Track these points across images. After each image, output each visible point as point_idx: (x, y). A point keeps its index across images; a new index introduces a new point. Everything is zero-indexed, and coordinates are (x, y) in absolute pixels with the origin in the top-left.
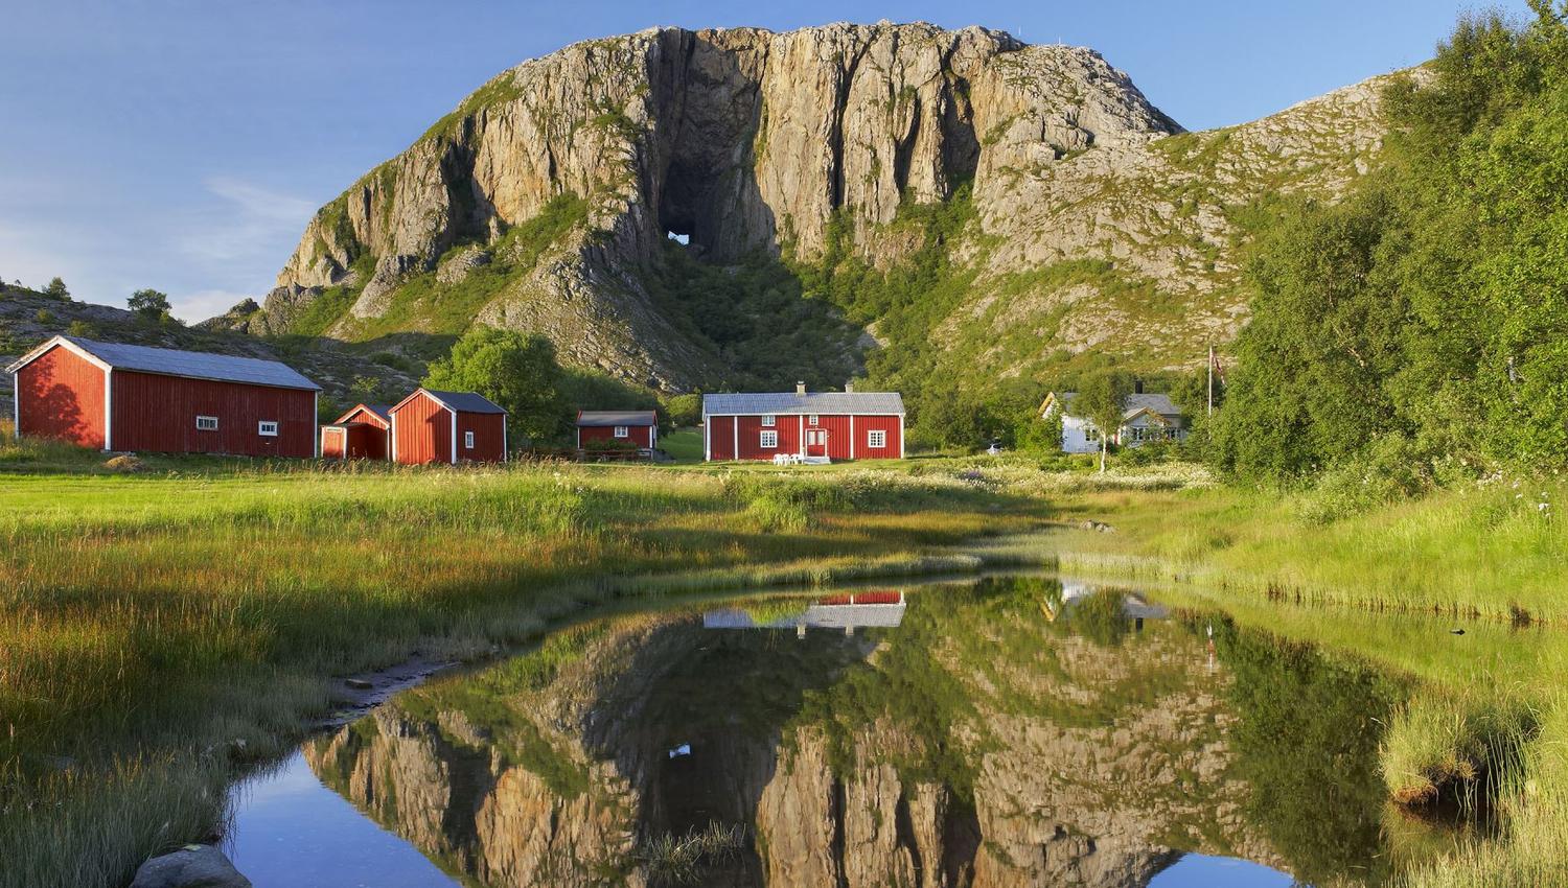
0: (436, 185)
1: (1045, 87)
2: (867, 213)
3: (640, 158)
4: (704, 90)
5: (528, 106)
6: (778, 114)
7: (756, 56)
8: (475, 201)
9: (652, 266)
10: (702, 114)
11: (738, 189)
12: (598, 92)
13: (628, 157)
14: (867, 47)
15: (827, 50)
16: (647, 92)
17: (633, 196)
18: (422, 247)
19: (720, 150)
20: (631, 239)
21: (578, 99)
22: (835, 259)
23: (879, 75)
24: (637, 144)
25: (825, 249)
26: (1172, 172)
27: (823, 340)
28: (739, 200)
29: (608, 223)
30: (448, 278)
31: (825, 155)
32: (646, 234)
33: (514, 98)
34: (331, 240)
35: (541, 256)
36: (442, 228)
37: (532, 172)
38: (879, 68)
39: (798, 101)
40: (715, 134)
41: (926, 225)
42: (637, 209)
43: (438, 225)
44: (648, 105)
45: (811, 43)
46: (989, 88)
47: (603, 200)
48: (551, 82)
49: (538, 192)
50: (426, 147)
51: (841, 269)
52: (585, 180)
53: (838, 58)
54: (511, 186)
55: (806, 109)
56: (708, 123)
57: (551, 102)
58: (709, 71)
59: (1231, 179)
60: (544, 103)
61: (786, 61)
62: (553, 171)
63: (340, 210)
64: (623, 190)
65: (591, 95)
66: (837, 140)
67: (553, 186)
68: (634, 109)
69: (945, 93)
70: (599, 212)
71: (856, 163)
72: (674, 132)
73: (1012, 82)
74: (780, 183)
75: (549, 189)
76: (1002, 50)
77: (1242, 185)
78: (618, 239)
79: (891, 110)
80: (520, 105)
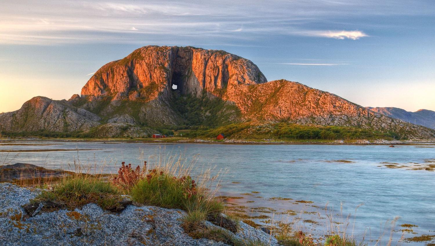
0: (126, 77)
1: (239, 69)
2: (209, 89)
3: (168, 76)
4: (180, 59)
5: (145, 62)
6: (194, 68)
7: (191, 53)
8: (134, 80)
9: (170, 97)
10: (180, 63)
11: (186, 81)
12: (159, 61)
13: (165, 76)
14: (210, 57)
15: (203, 57)
16: (169, 62)
17: (167, 85)
18: (124, 90)
19: (184, 71)
20: (166, 93)
21: (156, 62)
22: (203, 98)
23: (212, 63)
24: (167, 73)
25: (202, 95)
26: (249, 93)
27: (200, 113)
28: (187, 83)
29: (162, 90)
30: (132, 99)
31: (202, 77)
32: (169, 92)
33: (142, 60)
34: (99, 83)
35: (150, 96)
36: (128, 86)
37: (146, 76)
38: (212, 62)
39: (198, 66)
40: (182, 68)
41: (219, 93)
42: (167, 87)
43: (127, 85)
44: (169, 65)
45: (200, 55)
46: (231, 68)
47: (161, 85)
48: (150, 58)
49: (148, 81)
50: (123, 67)
51: (204, 100)
52: (157, 80)
53: (205, 59)
54: (142, 78)
55: (199, 68)
56: (181, 65)
57: (150, 62)
58: (181, 56)
59: (254, 95)
60: (148, 62)
61: (196, 58)
62: (151, 77)
63: (100, 76)
64: (165, 83)
65: (158, 62)
66: (204, 75)
67: (151, 80)
68: (166, 65)
69: (223, 67)
70: (160, 88)
71: (208, 79)
72: (174, 67)
73: (234, 67)
74: (194, 82)
75: (150, 80)
76: (234, 60)
77: (255, 97)
78: (164, 94)
79: (214, 70)
80: (144, 62)
